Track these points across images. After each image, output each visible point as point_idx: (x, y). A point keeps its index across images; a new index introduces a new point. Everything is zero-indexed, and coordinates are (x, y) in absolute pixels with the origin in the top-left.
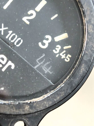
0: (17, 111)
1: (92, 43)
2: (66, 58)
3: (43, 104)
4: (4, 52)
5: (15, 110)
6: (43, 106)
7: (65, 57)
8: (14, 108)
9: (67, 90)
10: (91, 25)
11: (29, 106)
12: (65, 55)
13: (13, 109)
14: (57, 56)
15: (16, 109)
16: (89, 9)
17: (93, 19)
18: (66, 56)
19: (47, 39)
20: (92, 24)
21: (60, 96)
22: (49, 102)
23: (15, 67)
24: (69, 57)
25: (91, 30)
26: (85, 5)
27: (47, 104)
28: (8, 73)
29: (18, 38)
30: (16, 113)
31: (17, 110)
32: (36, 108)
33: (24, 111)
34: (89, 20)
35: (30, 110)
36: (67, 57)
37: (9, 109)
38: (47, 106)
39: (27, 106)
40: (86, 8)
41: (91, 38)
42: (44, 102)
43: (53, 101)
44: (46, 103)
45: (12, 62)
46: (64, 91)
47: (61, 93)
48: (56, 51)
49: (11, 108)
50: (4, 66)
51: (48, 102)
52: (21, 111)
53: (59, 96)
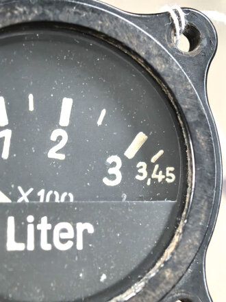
0: (158, 292)
1: (182, 86)
2: (166, 177)
3: (187, 246)
4: (57, 218)
5: (153, 294)
6: (190, 249)
7: (164, 177)
8: (149, 292)
9: (205, 191)
10: (157, 59)
11: (169, 270)
12: (161, 172)
13: (150, 295)
14: (149, 183)
15: (154, 291)
16: (131, 35)
17: (151, 47)
18: (164, 173)
19: (114, 164)
20: (156, 56)
21: (203, 211)
22: (194, 235)
23: (95, 226)
24: (170, 172)
25: (163, 66)
26: (120, 34)
27: (193, 241)
28: (91, 245)
29: (60, 195)
30: (159, 295)
31: (156, 291)
32: (183, 262)
33: (168, 283)
34: (146, 53)
35: (177, 273)
36: (168, 174)
37: (142, 300)
38: (197, 244)
39: (166, 272)
40: (127, 38)
41: (173, 78)
42: (187, 242)
43: (200, 229)
44: (190, 241)
45: (83, 222)
46: (202, 198)
47: (199, 205)
48: (141, 174)
49: (144, 297)
50: (74, 240)
51: (193, 237)
52: (163, 288)
53: (202, 213)
